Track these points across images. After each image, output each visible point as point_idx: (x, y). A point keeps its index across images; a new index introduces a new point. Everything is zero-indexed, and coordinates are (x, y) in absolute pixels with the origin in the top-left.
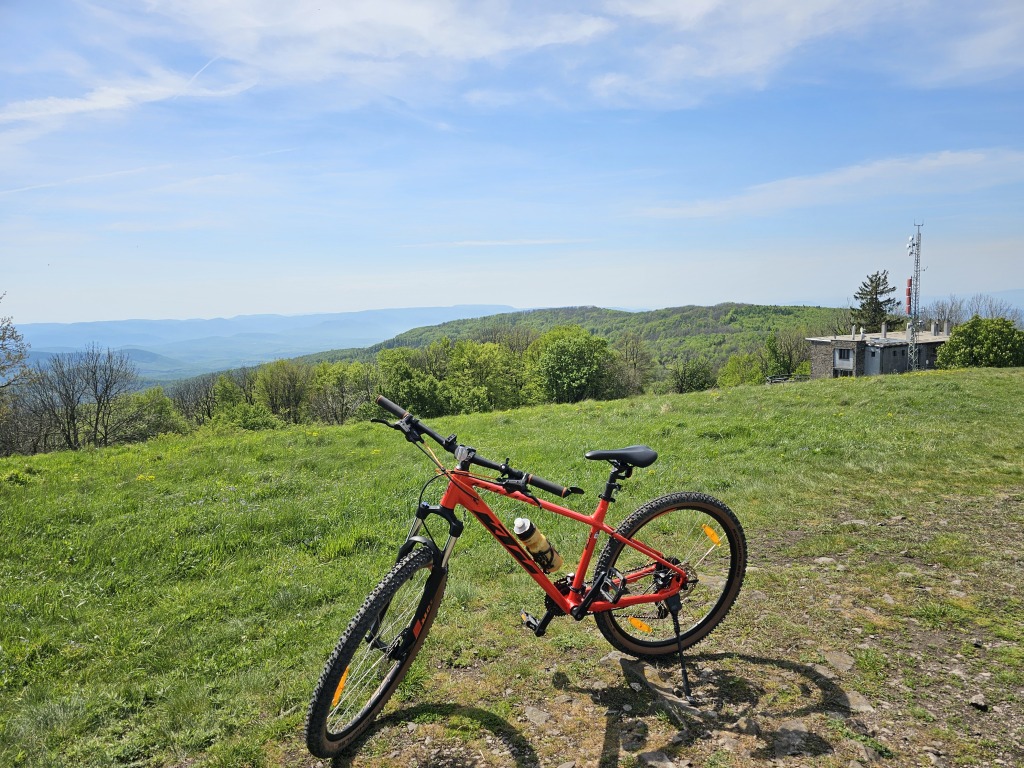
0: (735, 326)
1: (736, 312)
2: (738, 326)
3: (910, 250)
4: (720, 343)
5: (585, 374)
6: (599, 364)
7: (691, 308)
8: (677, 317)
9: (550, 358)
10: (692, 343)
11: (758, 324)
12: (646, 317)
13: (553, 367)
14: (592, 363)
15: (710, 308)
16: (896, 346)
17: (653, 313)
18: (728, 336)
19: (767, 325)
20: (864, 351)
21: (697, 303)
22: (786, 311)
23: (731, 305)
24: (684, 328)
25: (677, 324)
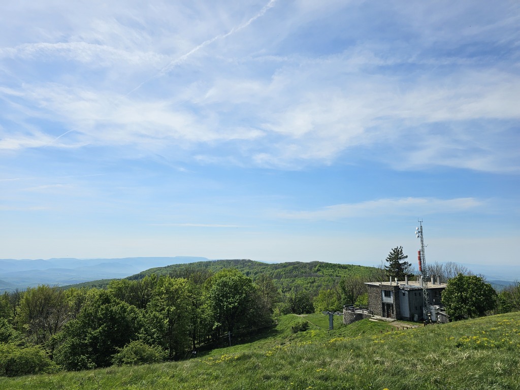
0: (320, 273)
1: (320, 266)
2: (321, 274)
3: (417, 235)
4: (313, 282)
5: (237, 300)
6: (246, 294)
7: (298, 263)
8: (291, 267)
9: (217, 289)
10: (299, 281)
11: (331, 273)
12: (276, 266)
13: (218, 295)
14: (242, 293)
15: (307, 263)
16: (416, 290)
17: (279, 265)
18: (317, 278)
19: (335, 274)
20: (398, 292)
21: (301, 261)
22: (344, 267)
23: (317, 262)
24: (294, 273)
25: (291, 271)
